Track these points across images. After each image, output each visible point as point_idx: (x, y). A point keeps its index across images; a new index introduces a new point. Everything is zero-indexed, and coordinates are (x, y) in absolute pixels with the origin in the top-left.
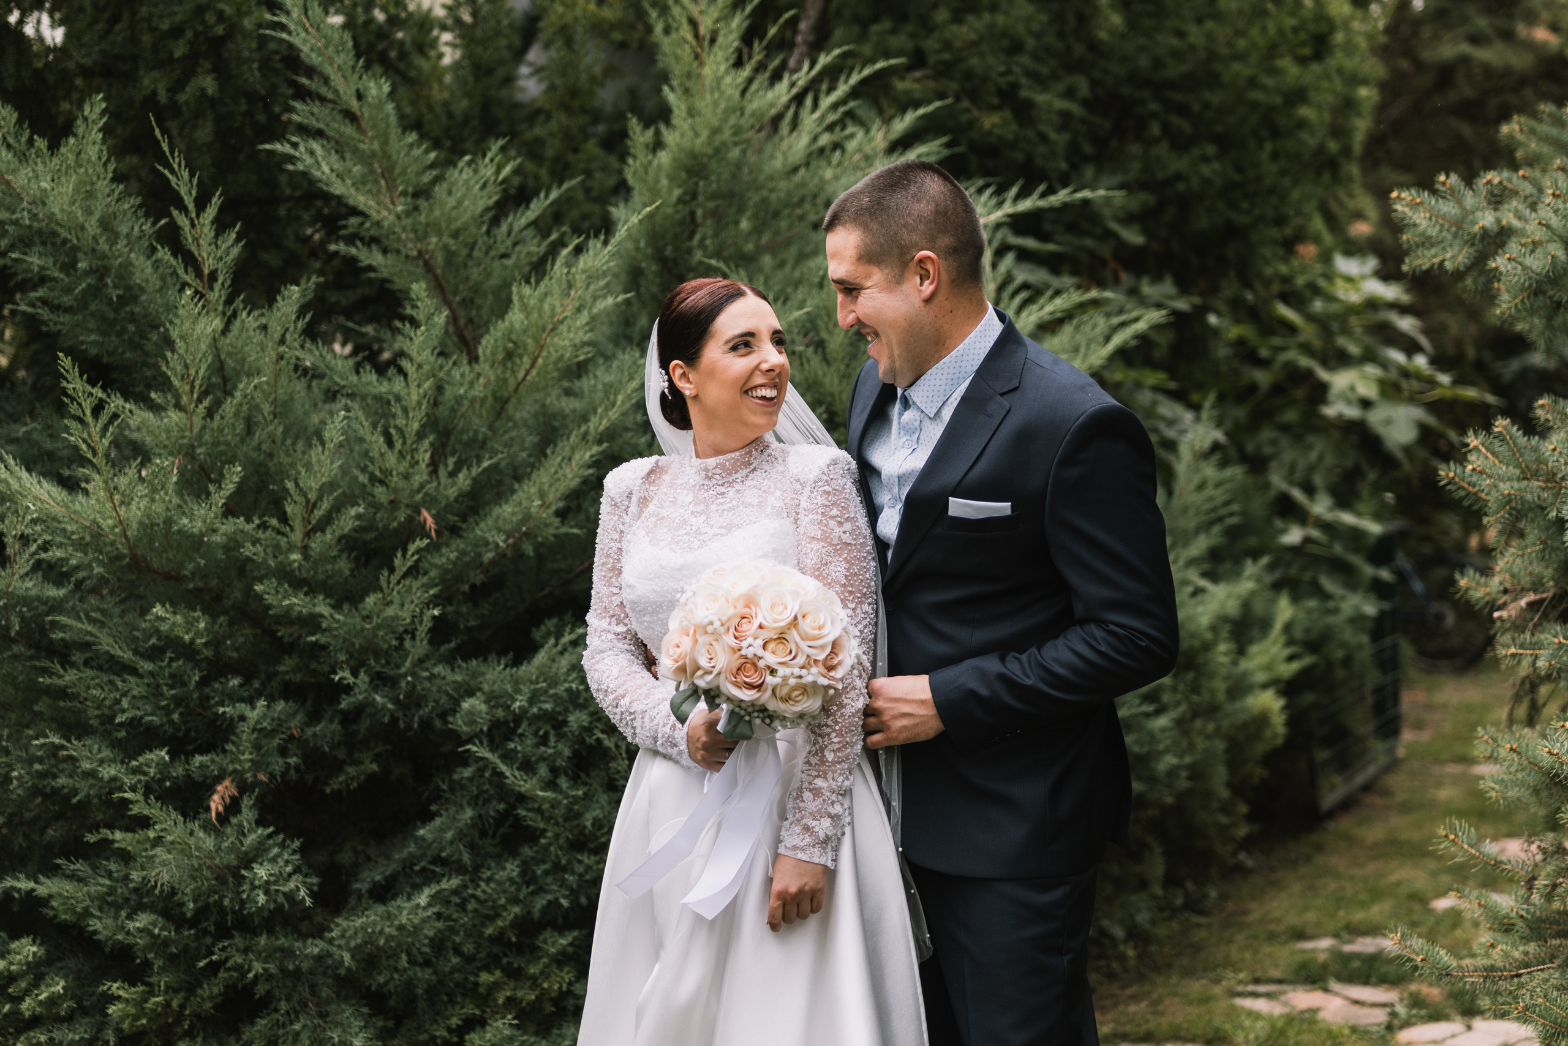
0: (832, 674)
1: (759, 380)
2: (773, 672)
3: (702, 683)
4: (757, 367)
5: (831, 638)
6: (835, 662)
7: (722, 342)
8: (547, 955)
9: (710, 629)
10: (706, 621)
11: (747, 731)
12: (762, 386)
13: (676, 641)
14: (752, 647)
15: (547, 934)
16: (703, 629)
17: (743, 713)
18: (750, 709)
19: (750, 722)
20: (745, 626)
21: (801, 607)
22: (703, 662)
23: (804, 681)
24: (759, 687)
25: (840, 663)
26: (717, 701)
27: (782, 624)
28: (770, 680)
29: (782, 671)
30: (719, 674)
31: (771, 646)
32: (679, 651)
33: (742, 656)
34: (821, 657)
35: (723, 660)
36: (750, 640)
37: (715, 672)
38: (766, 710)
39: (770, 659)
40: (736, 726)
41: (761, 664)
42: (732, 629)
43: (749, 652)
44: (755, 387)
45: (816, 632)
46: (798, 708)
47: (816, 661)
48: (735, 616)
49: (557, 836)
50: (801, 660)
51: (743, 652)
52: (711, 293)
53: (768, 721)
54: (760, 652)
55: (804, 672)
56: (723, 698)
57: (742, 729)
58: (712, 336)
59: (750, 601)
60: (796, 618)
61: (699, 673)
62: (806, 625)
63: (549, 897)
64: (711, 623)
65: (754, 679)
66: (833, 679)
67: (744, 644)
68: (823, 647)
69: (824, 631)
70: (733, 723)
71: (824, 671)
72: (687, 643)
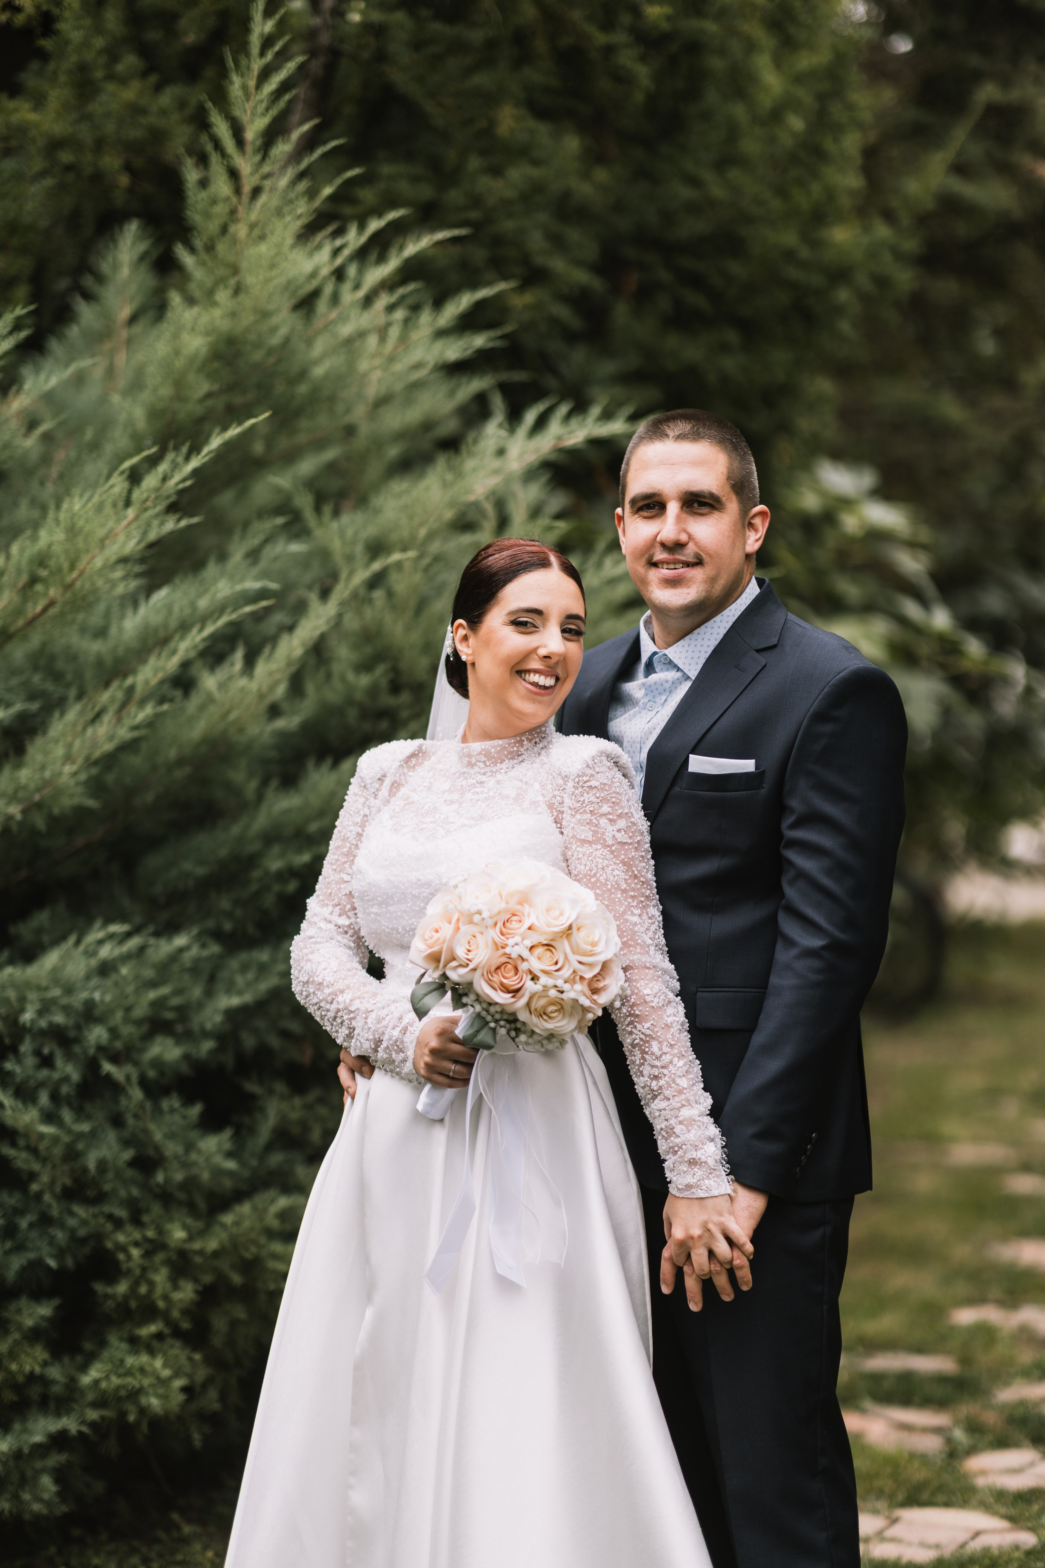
0: (595, 997)
1: (535, 664)
2: (534, 978)
3: (454, 976)
4: (535, 650)
5: (602, 958)
6: (601, 985)
7: (505, 612)
8: (20, 1327)
9: (477, 918)
10: (473, 909)
11: (489, 1040)
12: (536, 671)
13: (436, 926)
14: (517, 946)
15: (23, 1302)
16: (470, 918)
17: (489, 1018)
18: (498, 1016)
19: (494, 1030)
20: (514, 925)
21: (577, 918)
22: (461, 952)
23: (564, 996)
24: (516, 992)
25: (604, 988)
26: (465, 1000)
27: (557, 929)
28: (530, 986)
29: (544, 980)
30: (474, 970)
31: (539, 951)
32: (436, 935)
33: (505, 954)
34: (588, 975)
35: (482, 955)
36: (518, 939)
37: (471, 966)
38: (516, 1020)
39: (535, 964)
40: (478, 1031)
41: (523, 966)
42: (500, 924)
43: (514, 952)
44: (529, 671)
45: (589, 948)
46: (550, 1025)
47: (582, 978)
48: (506, 911)
49: (53, 1182)
50: (566, 973)
51: (508, 950)
52: (513, 556)
53: (513, 1034)
54: (526, 954)
55: (566, 987)
56: (472, 997)
57: (484, 1036)
58: (497, 603)
59: (524, 899)
60: (570, 927)
61: (454, 964)
62: (580, 937)
63: (32, 1255)
64: (479, 913)
65: (512, 982)
66: (594, 1002)
67: (511, 942)
68: (591, 965)
69: (598, 949)
70: (475, 1029)
71: (588, 993)
72: (447, 930)
